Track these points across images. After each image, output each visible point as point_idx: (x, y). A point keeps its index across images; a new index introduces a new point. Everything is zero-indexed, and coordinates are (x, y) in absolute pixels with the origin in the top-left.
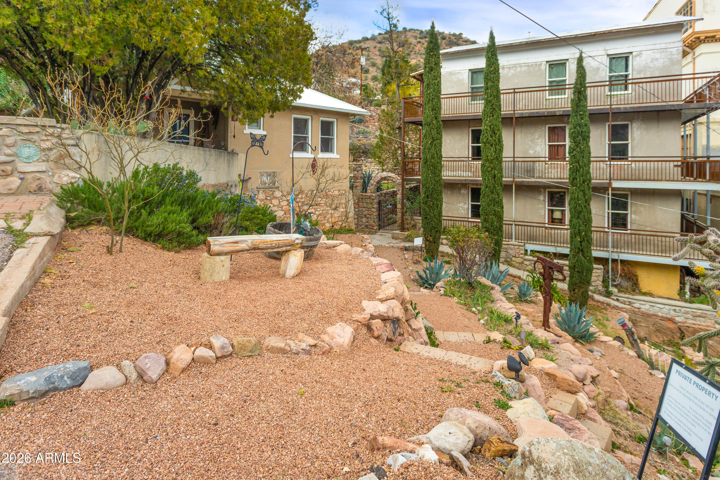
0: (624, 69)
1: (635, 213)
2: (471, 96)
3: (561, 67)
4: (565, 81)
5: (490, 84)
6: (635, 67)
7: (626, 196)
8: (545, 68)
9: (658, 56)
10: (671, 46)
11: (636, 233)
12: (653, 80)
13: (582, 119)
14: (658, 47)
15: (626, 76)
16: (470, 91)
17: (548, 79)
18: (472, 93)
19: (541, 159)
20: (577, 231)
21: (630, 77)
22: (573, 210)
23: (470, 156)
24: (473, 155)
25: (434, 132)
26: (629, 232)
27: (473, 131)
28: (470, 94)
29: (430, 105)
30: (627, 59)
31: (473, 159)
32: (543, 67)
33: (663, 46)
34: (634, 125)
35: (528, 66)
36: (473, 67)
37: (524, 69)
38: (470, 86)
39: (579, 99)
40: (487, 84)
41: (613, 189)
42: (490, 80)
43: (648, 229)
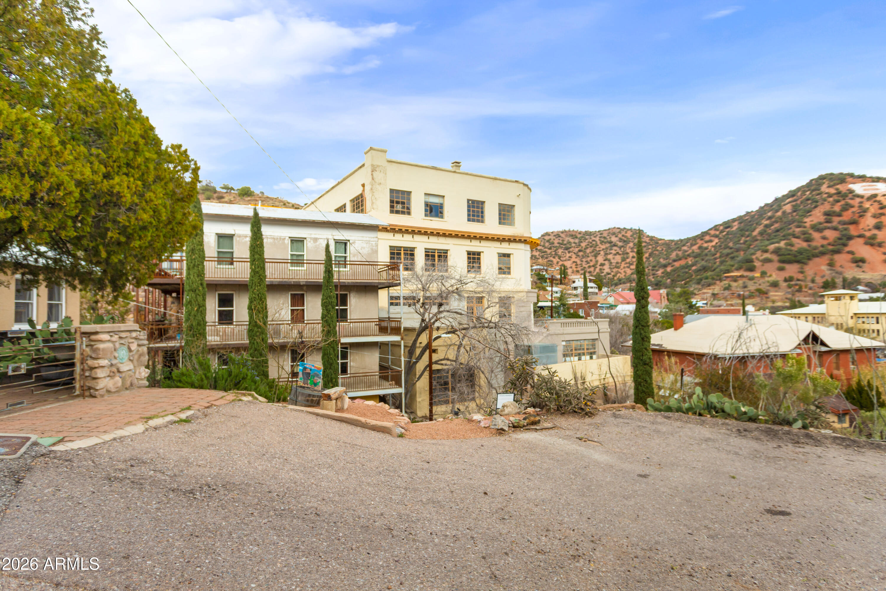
0: (344, 252)
1: (353, 362)
2: (217, 261)
3: (300, 244)
4: (303, 255)
5: (257, 256)
6: (352, 252)
7: (347, 348)
8: (288, 242)
9: (365, 245)
10: (372, 240)
11: (355, 376)
12: (362, 264)
13: (331, 292)
14: (365, 239)
15: (345, 257)
16: (216, 255)
17: (290, 253)
18: (218, 258)
19: (285, 322)
20: (329, 379)
21: (348, 259)
22: (326, 363)
23: (217, 320)
24: (219, 320)
25: (200, 299)
26: (349, 375)
27: (219, 295)
28: (216, 259)
29: (195, 271)
30: (346, 244)
31: (220, 323)
32: (286, 241)
33: (368, 239)
34: (352, 295)
35: (274, 239)
36: (220, 232)
37: (271, 241)
38: (216, 249)
39: (329, 277)
40: (253, 256)
41: (342, 344)
42: (257, 253)
43: (361, 372)
